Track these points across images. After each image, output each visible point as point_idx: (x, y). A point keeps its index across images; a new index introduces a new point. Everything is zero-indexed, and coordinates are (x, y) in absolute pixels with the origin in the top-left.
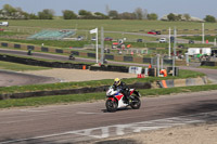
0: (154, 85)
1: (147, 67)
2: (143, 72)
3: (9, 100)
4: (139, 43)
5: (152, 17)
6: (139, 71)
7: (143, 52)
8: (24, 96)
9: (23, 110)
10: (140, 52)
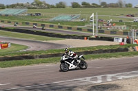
0: (131, 49)
1: (126, 37)
2: (123, 41)
3: (38, 59)
4: (121, 22)
5: (129, 6)
6: (120, 40)
7: (123, 28)
8: (47, 56)
9: (47, 65)
10: (121, 28)
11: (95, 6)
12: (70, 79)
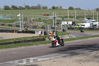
0: (47, 39)
4: (40, 20)
5: (45, 8)
6: (40, 33)
10: (40, 24)
11: (21, 8)
12: (3, 62)
